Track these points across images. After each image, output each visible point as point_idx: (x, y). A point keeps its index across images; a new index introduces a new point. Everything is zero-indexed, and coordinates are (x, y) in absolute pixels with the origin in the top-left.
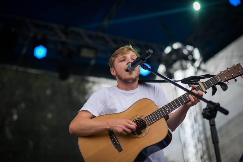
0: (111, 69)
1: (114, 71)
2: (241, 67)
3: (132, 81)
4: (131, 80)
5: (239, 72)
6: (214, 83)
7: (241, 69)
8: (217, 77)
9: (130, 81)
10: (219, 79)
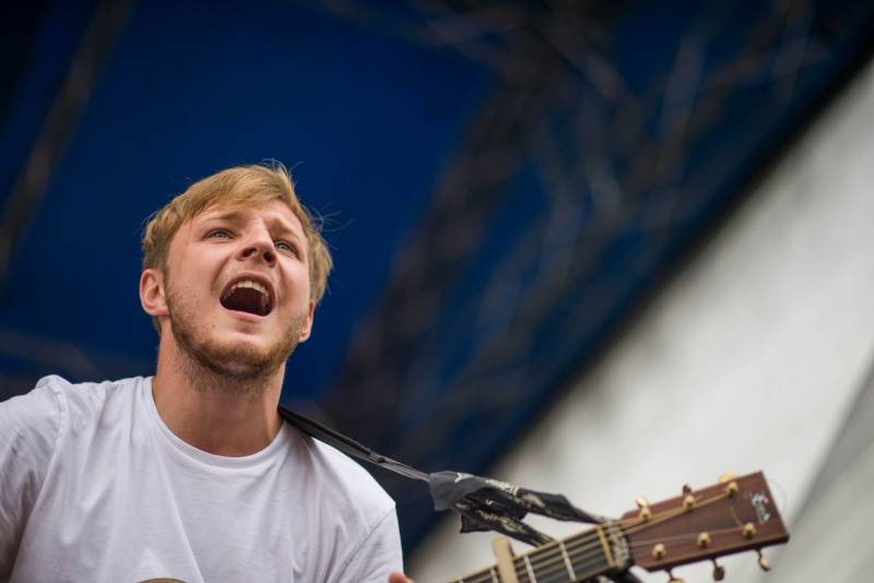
0: (147, 276)
1: (156, 290)
2: (768, 494)
3: (242, 368)
4: (238, 362)
5: (750, 527)
6: (585, 570)
7: (762, 508)
8: (607, 535)
9: (232, 366)
10: (618, 551)
